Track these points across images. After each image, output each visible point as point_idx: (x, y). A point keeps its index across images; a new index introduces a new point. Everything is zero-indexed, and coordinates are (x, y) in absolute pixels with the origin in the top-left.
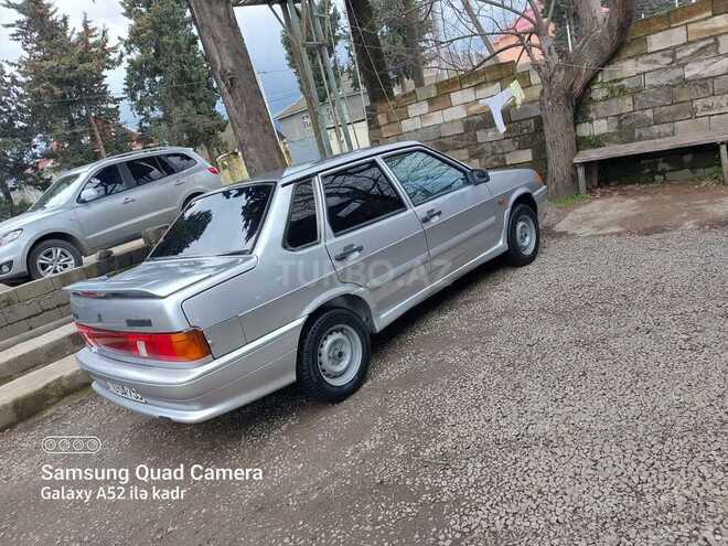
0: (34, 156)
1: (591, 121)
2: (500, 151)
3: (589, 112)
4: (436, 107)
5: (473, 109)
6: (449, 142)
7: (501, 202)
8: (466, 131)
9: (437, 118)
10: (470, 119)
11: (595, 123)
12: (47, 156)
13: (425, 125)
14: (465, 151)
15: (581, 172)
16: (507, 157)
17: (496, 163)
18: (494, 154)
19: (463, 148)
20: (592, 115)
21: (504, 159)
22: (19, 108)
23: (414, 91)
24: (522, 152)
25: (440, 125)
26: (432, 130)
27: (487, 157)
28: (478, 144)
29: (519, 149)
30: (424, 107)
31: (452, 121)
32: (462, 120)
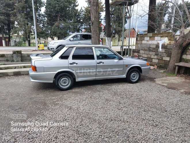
0: (82, 28)
1: (187, 55)
2: (162, 55)
3: (187, 52)
4: (151, 39)
6: (151, 49)
7: (127, 66)
8: (156, 48)
9: (151, 42)
11: (188, 55)
12: (84, 29)
13: (147, 43)
14: (154, 53)
15: (177, 68)
16: (163, 57)
17: (160, 58)
18: (160, 56)
19: (154, 52)
20: (188, 53)
22: (82, 17)
23: (147, 34)
25: (150, 44)
26: (148, 45)
27: (159, 56)
28: (158, 52)
30: (148, 38)
31: (153, 44)
32: (156, 44)
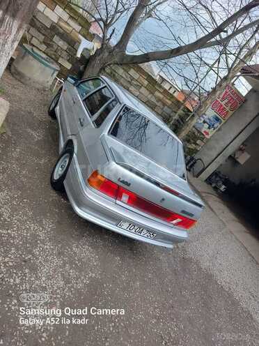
2: (59, 53)
5: (62, 24)
6: (38, 24)
8: (50, 29)
9: (42, 7)
10: (57, 27)
14: (43, 37)
16: (60, 59)
17: (53, 56)
18: (55, 52)
19: (44, 35)
21: (58, 58)
24: (67, 63)
28: (51, 40)
29: (68, 60)
31: (47, 17)
32: (53, 22)
